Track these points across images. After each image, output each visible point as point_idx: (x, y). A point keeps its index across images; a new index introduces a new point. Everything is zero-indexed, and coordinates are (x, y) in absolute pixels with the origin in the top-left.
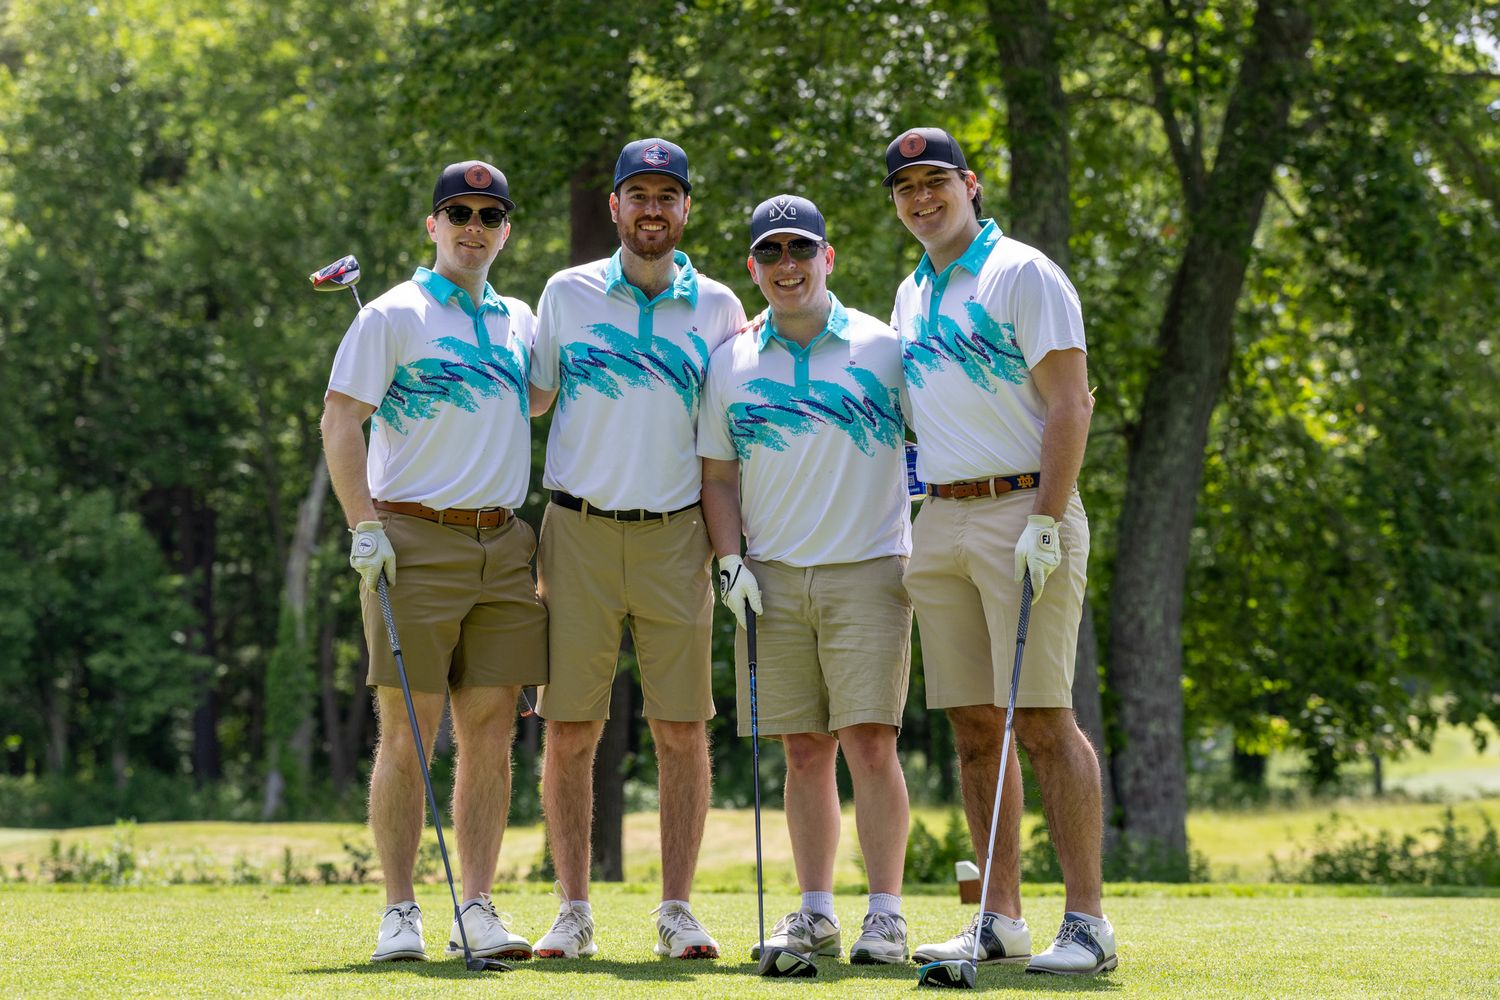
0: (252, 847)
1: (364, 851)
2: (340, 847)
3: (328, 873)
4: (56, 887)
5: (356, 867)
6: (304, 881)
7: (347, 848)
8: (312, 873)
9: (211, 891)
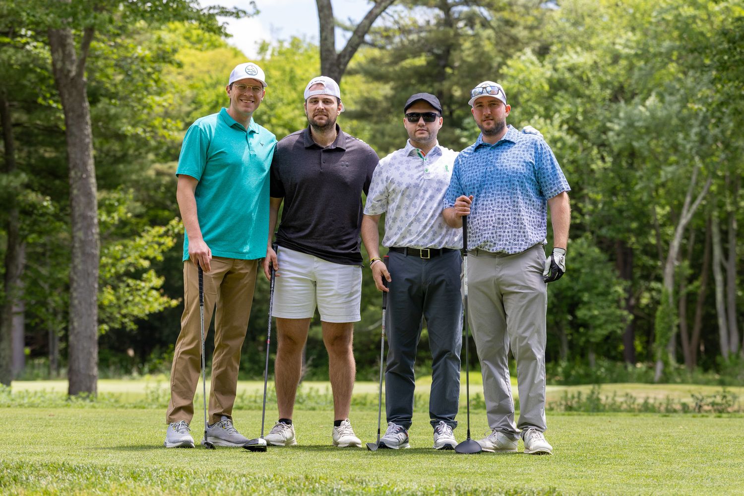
0: (652, 395)
1: (700, 397)
2: (689, 395)
3: (685, 408)
4: (567, 413)
5: (697, 404)
6: (675, 411)
7: (693, 396)
8: (678, 407)
9: (635, 416)
